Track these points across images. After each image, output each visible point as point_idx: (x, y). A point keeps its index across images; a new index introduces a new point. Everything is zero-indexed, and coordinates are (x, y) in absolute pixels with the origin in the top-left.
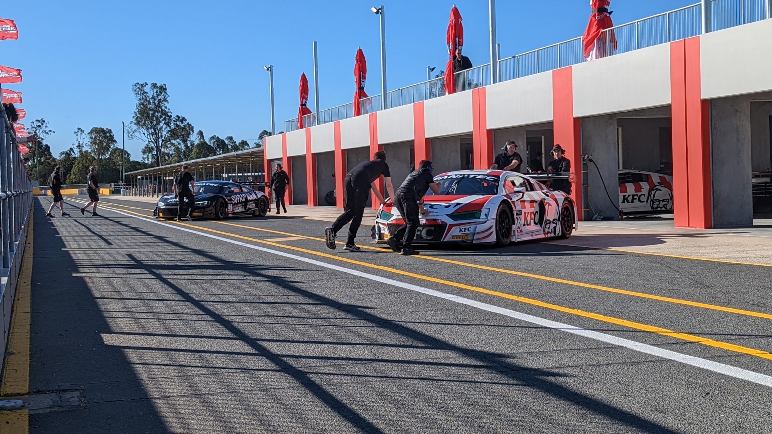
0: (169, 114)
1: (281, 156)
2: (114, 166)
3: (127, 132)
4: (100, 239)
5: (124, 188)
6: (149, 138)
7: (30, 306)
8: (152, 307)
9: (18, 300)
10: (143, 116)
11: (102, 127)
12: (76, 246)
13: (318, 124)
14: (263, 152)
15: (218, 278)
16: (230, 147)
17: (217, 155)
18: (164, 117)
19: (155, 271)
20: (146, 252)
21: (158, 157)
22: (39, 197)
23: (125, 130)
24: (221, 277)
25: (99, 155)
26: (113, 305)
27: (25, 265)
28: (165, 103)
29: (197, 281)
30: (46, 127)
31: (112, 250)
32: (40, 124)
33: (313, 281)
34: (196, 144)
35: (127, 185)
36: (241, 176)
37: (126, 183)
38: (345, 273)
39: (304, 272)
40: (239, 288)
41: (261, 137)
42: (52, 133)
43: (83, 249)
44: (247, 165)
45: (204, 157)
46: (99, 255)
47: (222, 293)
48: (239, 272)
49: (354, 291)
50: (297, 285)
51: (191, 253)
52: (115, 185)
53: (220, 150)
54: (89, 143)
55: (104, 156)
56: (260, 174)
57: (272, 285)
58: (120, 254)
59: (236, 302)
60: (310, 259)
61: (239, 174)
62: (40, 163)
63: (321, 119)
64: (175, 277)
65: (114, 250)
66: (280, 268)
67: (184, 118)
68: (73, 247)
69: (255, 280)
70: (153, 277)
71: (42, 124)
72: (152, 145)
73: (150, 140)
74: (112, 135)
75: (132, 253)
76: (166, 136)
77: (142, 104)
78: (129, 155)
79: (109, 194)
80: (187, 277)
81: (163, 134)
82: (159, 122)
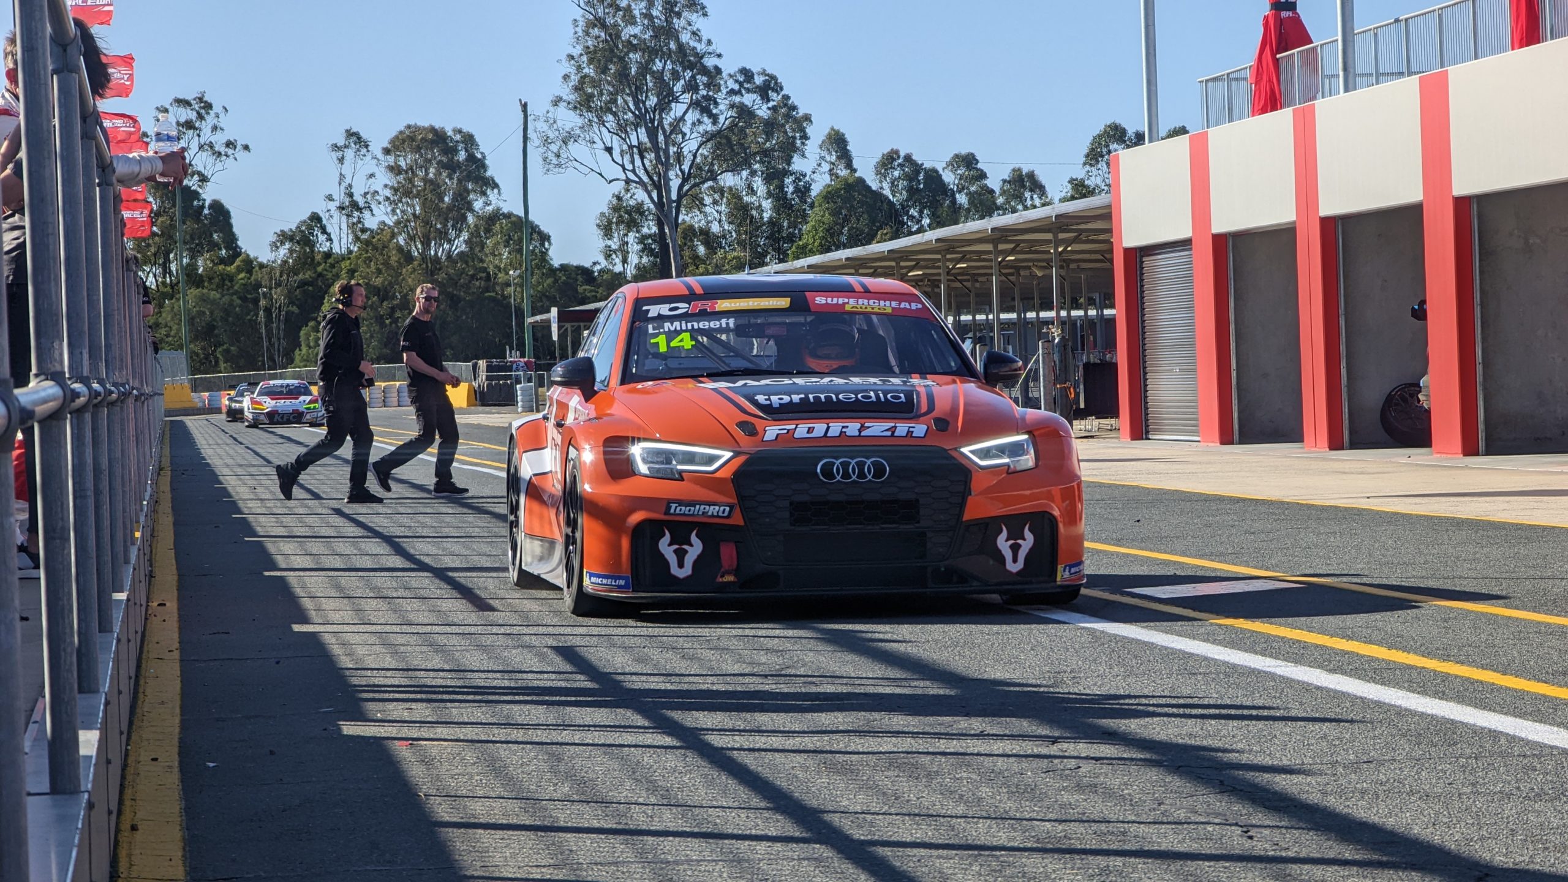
0: (710, 62)
1: (1186, 232)
2: (487, 290)
3: (537, 142)
4: (443, 585)
5: (529, 381)
6: (629, 167)
7: (180, 854)
8: (676, 863)
9: (134, 828)
10: (604, 70)
11: (437, 125)
12: (348, 615)
13: (1346, 90)
14: (1107, 215)
15: (942, 749)
16: (962, 199)
17: (911, 233)
18: (688, 74)
19: (677, 715)
20: (633, 640)
21: (664, 247)
22: (190, 422)
23: (531, 133)
24: (954, 745)
25: (426, 244)
26: (514, 856)
27: (150, 689)
28: (694, 17)
29: (854, 757)
30: (215, 128)
31: (495, 630)
32: (193, 115)
33: (1354, 767)
34: (816, 190)
35: (538, 367)
36: (1009, 324)
37: (536, 357)
38: (1495, 735)
39: (1310, 726)
40: (1030, 792)
41: (1095, 155)
42: (240, 153)
43: (378, 628)
44: (1039, 274)
45: (854, 242)
46: (439, 649)
47: (961, 809)
48: (1025, 723)
49: (1539, 813)
50: (1282, 782)
51: (821, 647)
52: (490, 368)
53: (921, 212)
54: (388, 193)
55: (446, 246)
56: (1092, 312)
57: (1175, 782)
58: (530, 647)
59: (1025, 849)
60: (1331, 671)
61: (1003, 316)
62: (192, 277)
63: (1363, 61)
64: (761, 741)
65: (502, 630)
66: (1200, 711)
67: (773, 78)
68: (336, 617)
69: (1097, 759)
70: (668, 740)
71: (201, 117)
72: (641, 195)
73: (631, 176)
74: (479, 156)
75: (577, 641)
76: (698, 160)
77: (600, 23)
78: (544, 238)
79: (469, 404)
80: (809, 742)
81: (686, 151)
82: (667, 98)
